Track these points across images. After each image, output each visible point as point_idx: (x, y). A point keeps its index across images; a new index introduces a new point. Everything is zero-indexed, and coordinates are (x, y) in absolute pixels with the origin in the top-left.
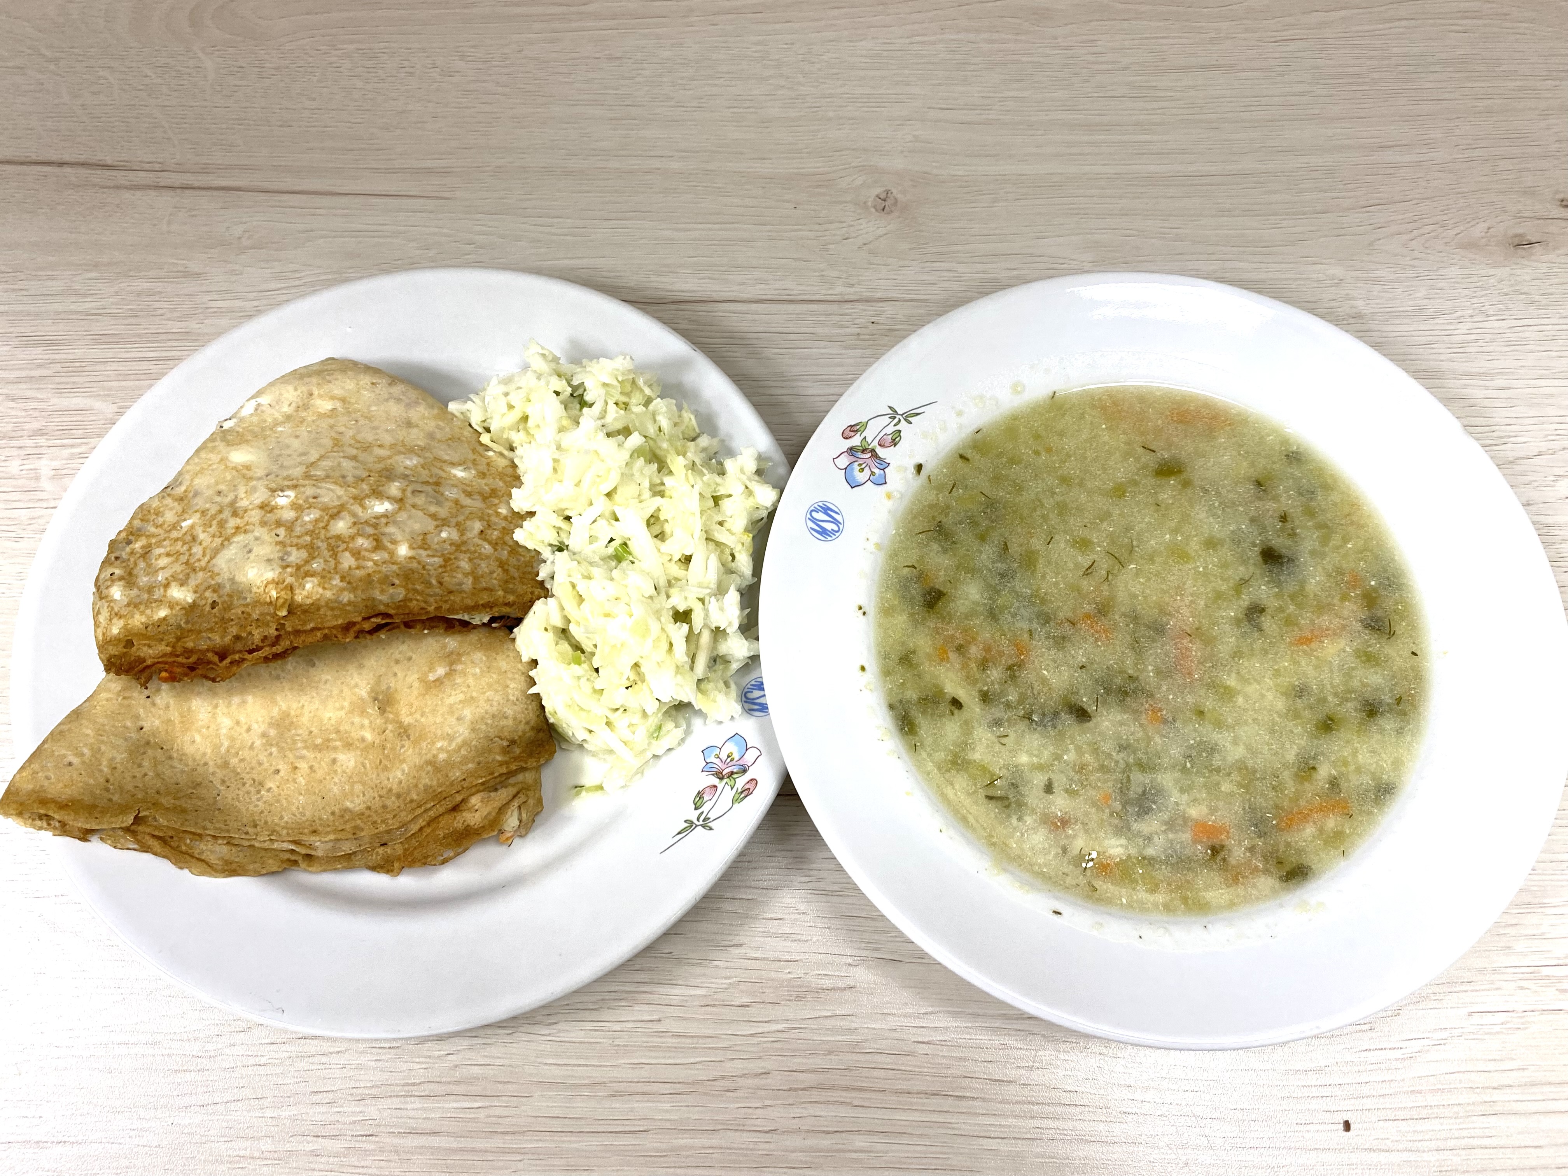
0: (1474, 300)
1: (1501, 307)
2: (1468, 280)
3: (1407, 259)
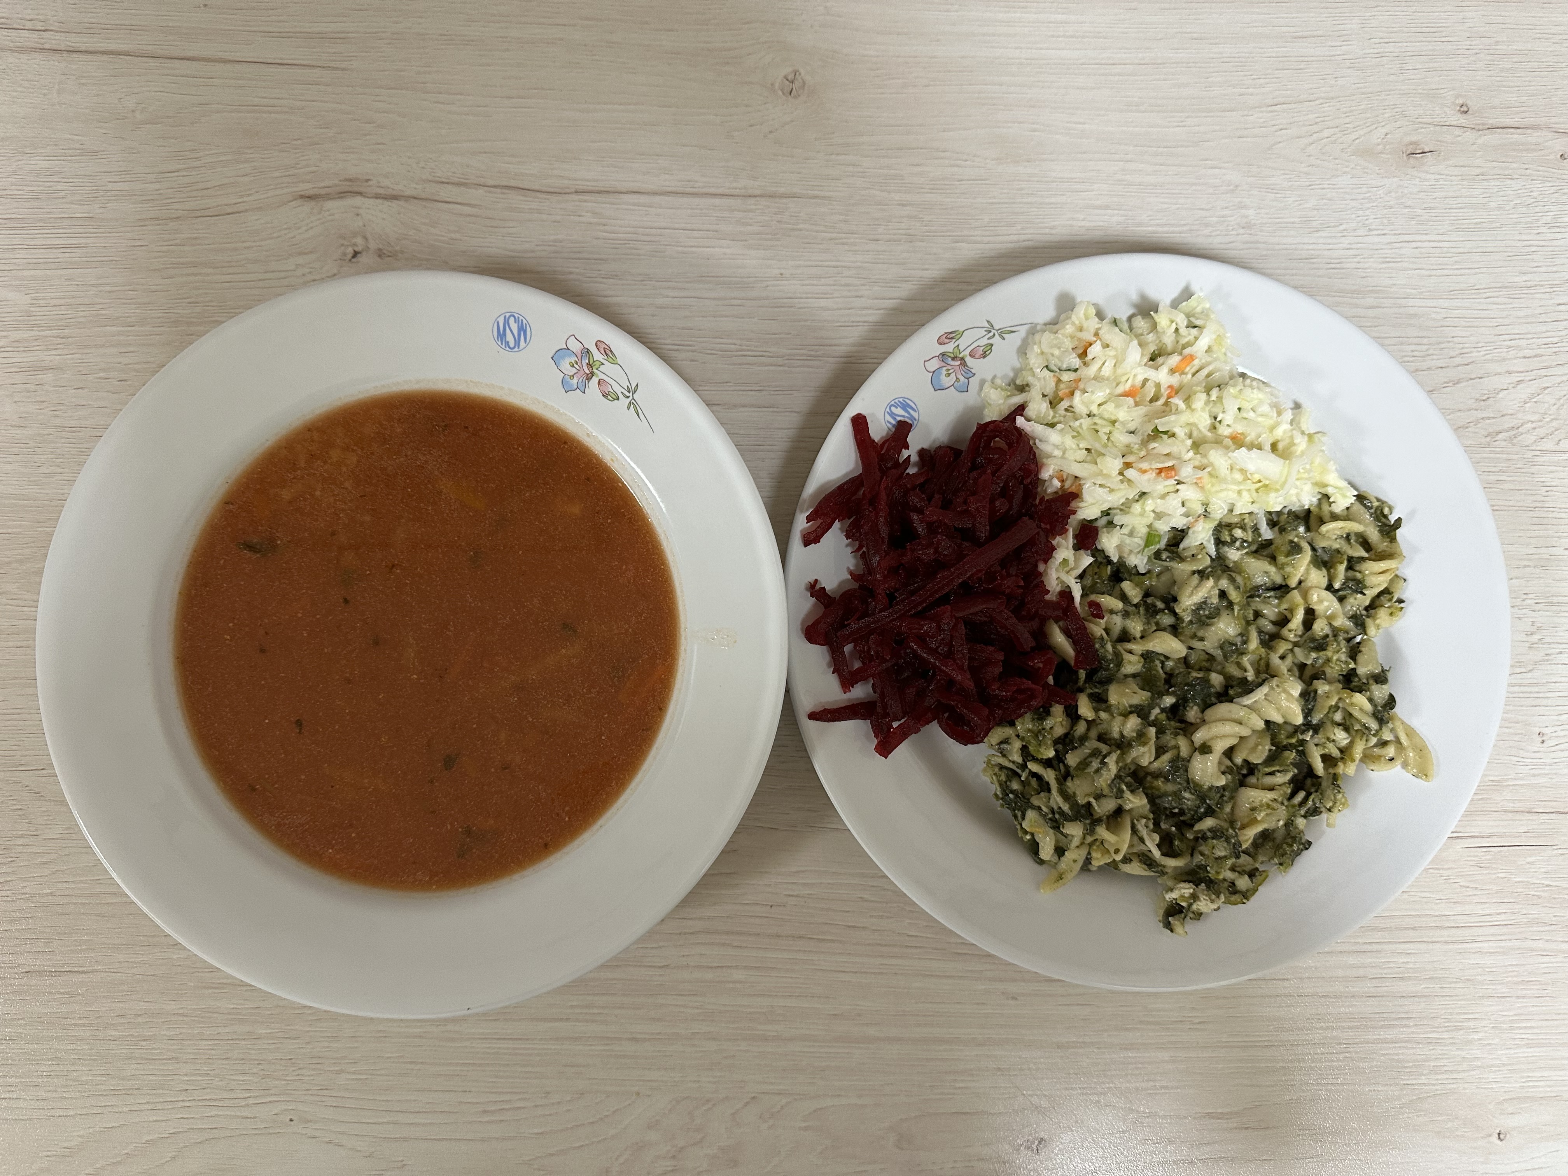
0: (1361, 213)
1: (1385, 221)
2: (1359, 190)
3: (1303, 165)
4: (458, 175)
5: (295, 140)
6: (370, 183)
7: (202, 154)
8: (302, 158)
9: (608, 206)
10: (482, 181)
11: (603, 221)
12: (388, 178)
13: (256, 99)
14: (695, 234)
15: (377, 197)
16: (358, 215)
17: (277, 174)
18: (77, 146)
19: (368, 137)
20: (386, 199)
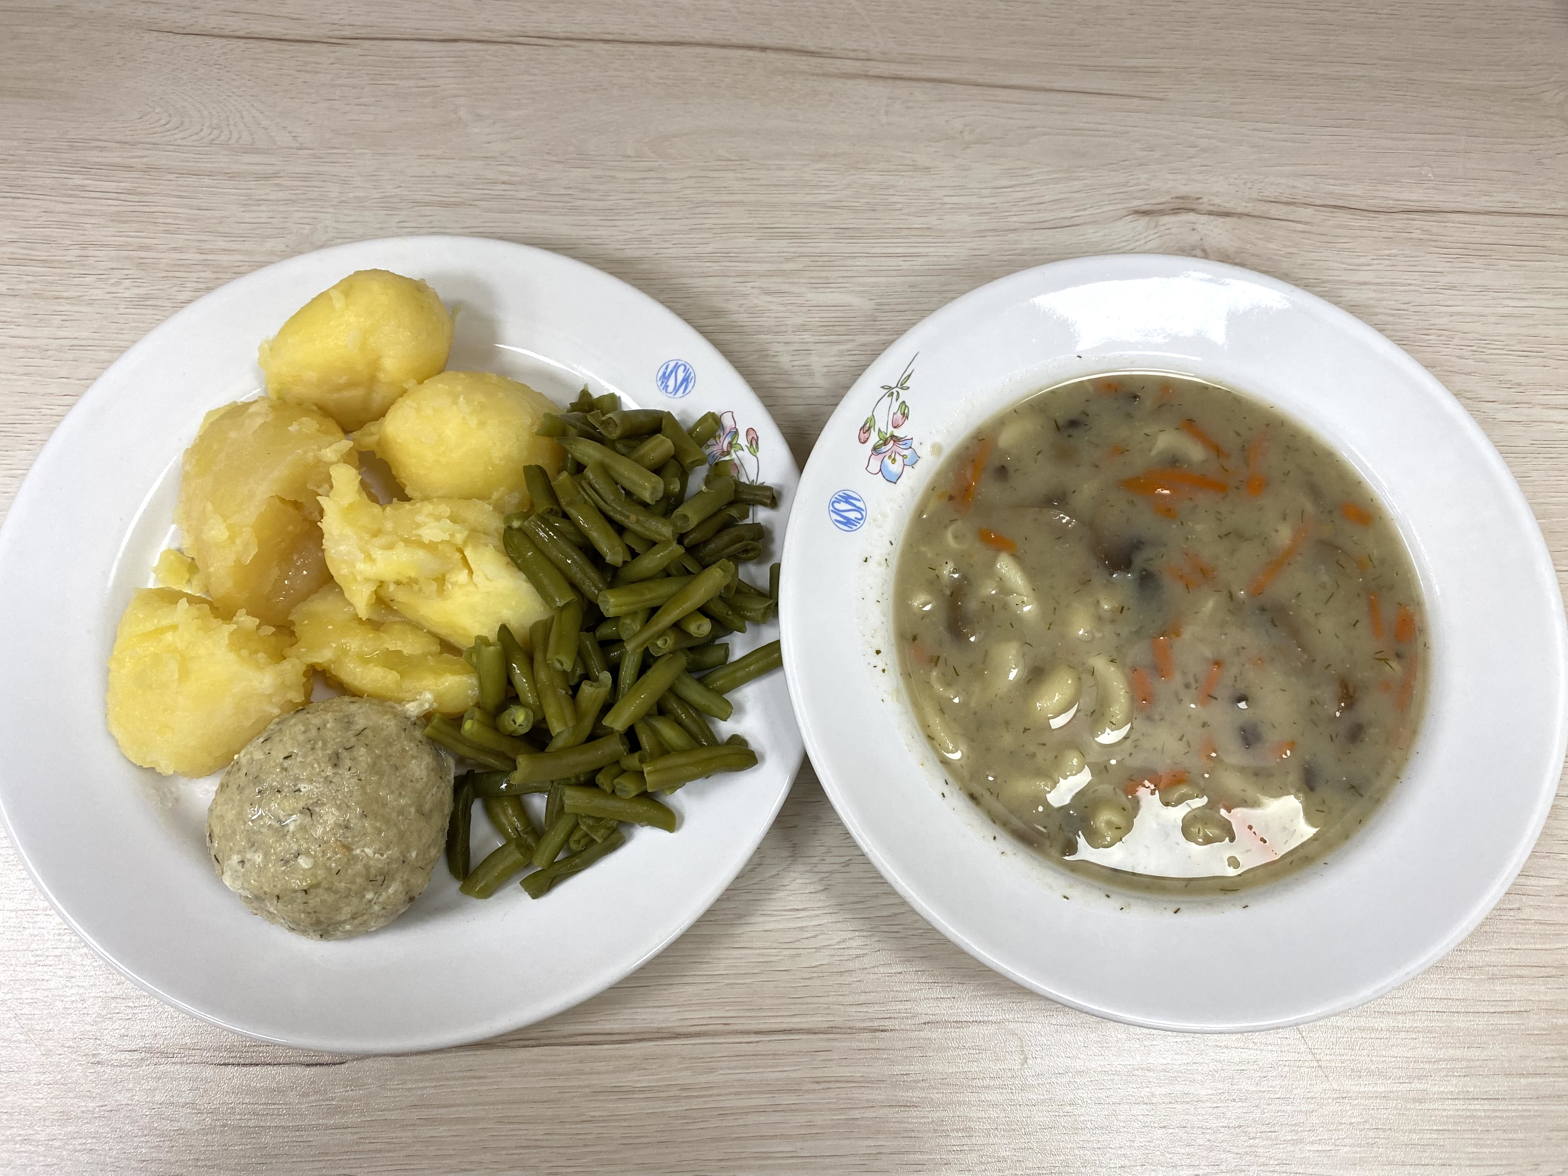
4: (1285, 195)
5: (1122, 161)
6: (1201, 201)
7: (1034, 171)
8: (1131, 177)
9: (1436, 223)
10: (1309, 200)
11: (1434, 237)
12: (1218, 196)
13: (1081, 124)
14: (1524, 249)
15: (1210, 213)
16: (1194, 230)
17: (1109, 191)
18: (910, 163)
19: (1194, 160)
20: (1218, 215)
